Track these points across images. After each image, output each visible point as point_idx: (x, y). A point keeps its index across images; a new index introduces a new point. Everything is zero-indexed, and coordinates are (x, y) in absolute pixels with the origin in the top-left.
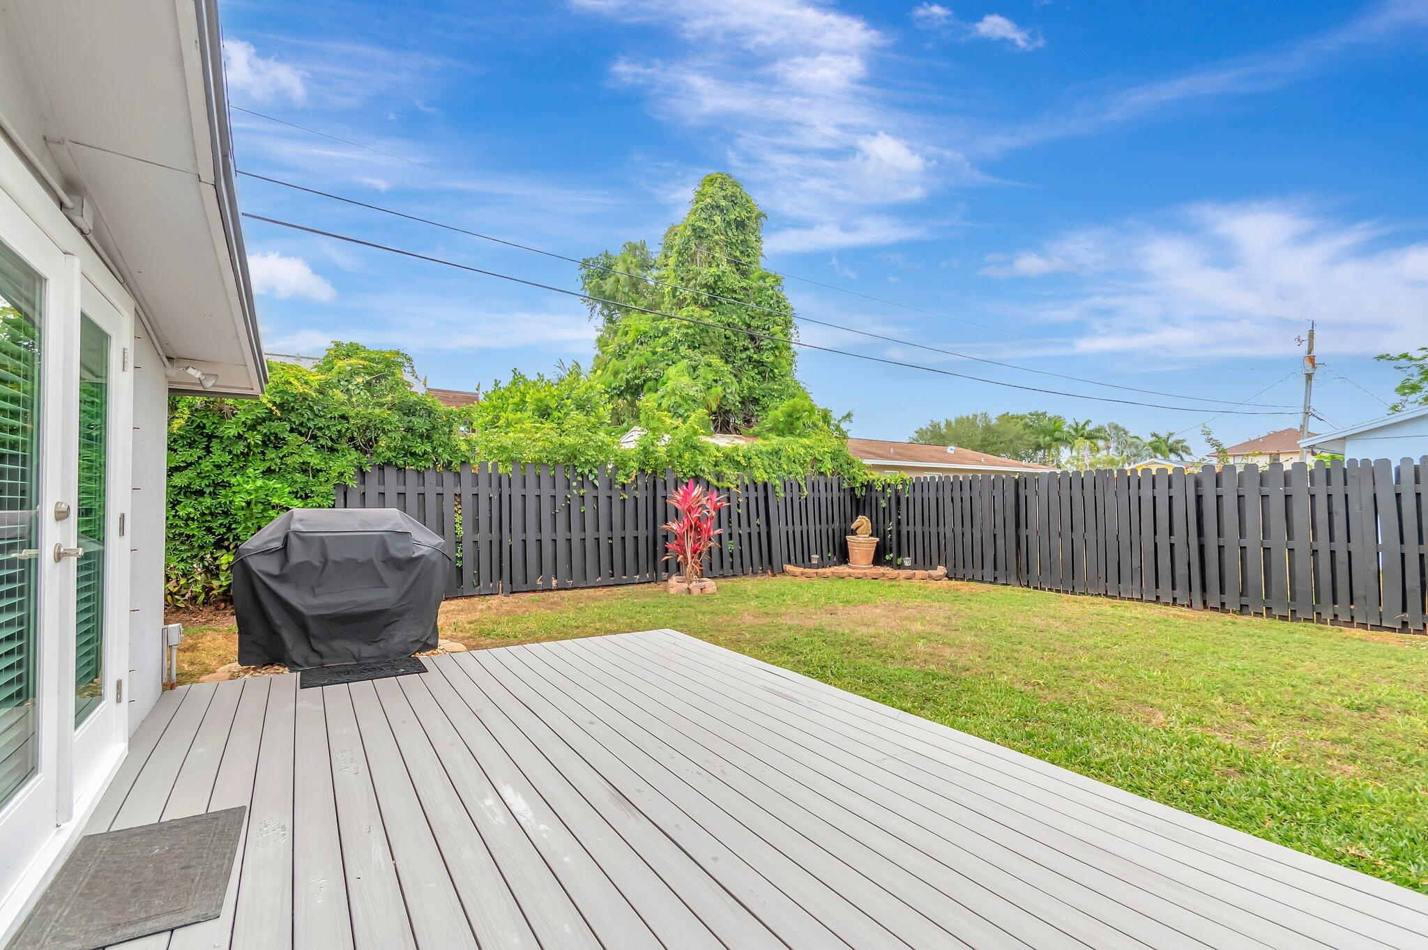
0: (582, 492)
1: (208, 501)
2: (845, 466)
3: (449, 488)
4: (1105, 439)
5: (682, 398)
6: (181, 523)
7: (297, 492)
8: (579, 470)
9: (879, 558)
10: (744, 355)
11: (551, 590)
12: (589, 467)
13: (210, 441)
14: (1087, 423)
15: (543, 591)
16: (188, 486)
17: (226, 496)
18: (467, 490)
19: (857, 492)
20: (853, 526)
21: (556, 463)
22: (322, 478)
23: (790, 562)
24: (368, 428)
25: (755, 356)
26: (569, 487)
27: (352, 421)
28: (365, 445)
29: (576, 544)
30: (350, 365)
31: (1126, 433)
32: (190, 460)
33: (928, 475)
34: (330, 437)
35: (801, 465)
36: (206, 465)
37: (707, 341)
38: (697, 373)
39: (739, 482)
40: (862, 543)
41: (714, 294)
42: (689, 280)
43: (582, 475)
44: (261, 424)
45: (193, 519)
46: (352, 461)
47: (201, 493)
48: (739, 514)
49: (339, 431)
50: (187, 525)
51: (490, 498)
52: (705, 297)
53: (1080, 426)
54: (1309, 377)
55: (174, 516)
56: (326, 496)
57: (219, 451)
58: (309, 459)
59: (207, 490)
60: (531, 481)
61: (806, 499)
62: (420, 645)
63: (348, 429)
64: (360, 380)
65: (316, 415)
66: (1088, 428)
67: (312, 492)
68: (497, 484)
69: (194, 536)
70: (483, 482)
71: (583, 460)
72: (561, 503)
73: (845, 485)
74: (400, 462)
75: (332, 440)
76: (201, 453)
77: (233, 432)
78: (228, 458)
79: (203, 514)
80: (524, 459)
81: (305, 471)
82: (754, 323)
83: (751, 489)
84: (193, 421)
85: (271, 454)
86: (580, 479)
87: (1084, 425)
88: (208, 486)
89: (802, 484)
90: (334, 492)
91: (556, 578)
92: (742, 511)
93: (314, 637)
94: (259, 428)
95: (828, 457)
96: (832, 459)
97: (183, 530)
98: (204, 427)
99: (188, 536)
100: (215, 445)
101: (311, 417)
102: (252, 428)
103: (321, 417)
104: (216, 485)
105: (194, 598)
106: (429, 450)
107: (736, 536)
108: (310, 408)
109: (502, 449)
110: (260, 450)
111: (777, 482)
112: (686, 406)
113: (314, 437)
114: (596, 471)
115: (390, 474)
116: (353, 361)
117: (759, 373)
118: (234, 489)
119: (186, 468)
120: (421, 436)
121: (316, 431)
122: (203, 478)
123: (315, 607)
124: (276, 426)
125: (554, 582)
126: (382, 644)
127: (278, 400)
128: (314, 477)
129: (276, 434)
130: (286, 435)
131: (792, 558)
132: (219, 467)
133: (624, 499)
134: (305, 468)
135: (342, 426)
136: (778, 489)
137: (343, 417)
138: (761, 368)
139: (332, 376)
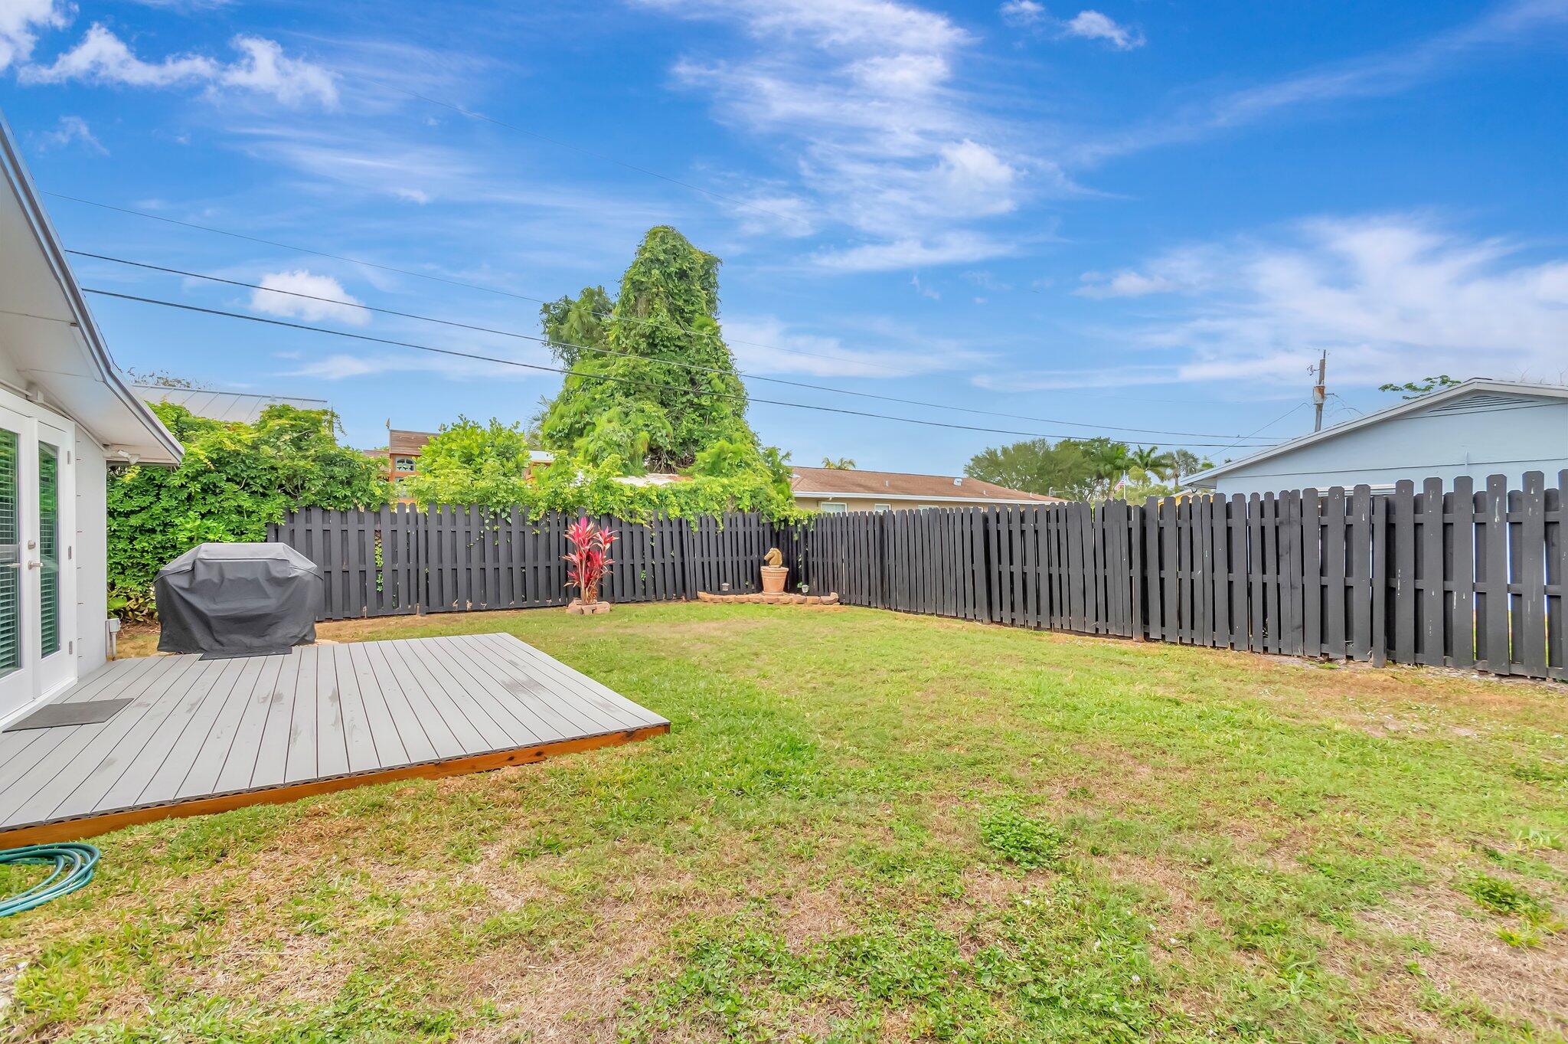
0: (495, 528)
1: (159, 537)
2: (765, 503)
3: (369, 526)
4: (1172, 466)
5: (607, 443)
6: (137, 555)
7: (234, 530)
8: (492, 509)
9: (791, 586)
10: (684, 400)
11: (466, 611)
12: (501, 507)
13: (159, 490)
14: (1152, 450)
15: (459, 612)
16: (143, 525)
17: (173, 533)
18: (386, 527)
19: (776, 527)
20: (766, 558)
21: (470, 503)
22: (254, 518)
23: (704, 589)
24: (295, 476)
25: (696, 400)
26: (483, 524)
27: (280, 472)
28: (293, 491)
29: (490, 572)
30: (278, 425)
31: (1195, 460)
32: (144, 505)
33: (921, 508)
34: (261, 485)
35: (719, 503)
36: (157, 509)
37: (643, 388)
38: (628, 418)
39: (652, 518)
40: (774, 573)
41: (654, 343)
42: (631, 330)
43: (495, 514)
44: (201, 476)
45: (147, 552)
46: (280, 504)
47: (153, 531)
48: (652, 547)
49: (270, 480)
50: (143, 556)
51: (408, 534)
52: (643, 346)
53: (1145, 454)
54: (1320, 407)
55: (132, 549)
56: (259, 532)
57: (167, 499)
58: (242, 503)
59: (158, 529)
60: (447, 519)
61: (723, 533)
62: (297, 640)
63: (278, 477)
64: (287, 437)
65: (249, 467)
66: (1153, 455)
67: (247, 530)
68: (414, 522)
69: (148, 565)
70: (401, 521)
71: (495, 500)
72: (475, 538)
73: (764, 521)
74: (324, 504)
75: (264, 487)
76: (152, 499)
77: (177, 483)
78: (174, 503)
79: (155, 548)
80: (440, 500)
81: (240, 513)
82: (694, 369)
83: (666, 525)
84: (145, 475)
85: (211, 499)
86: (492, 517)
87: (1150, 452)
88: (159, 525)
89: (718, 519)
90: (265, 529)
91: (471, 601)
92: (656, 544)
93: (217, 632)
94: (200, 478)
95: (747, 495)
96: (751, 497)
97: (139, 560)
98: (154, 479)
99: (144, 566)
100: (164, 493)
101: (245, 469)
102: (194, 479)
103: (253, 468)
104: (165, 525)
105: (151, 614)
106: (349, 494)
107: (648, 566)
108: (243, 462)
109: (419, 492)
110: (201, 496)
111: (692, 518)
112: (609, 450)
113: (247, 484)
114: (508, 510)
115: (316, 514)
116: (281, 422)
117: (700, 415)
118: (180, 528)
119: (140, 511)
120: (342, 483)
121: (249, 480)
122: (154, 519)
123: (214, 610)
124: (213, 477)
125: (469, 605)
126: (267, 638)
127: (215, 456)
128: (248, 517)
129: (215, 484)
130: (222, 484)
131: (708, 586)
132: (167, 510)
133: (537, 534)
134: (239, 510)
135: (272, 476)
136: (692, 524)
137: (273, 468)
138: (702, 412)
139: (263, 435)
